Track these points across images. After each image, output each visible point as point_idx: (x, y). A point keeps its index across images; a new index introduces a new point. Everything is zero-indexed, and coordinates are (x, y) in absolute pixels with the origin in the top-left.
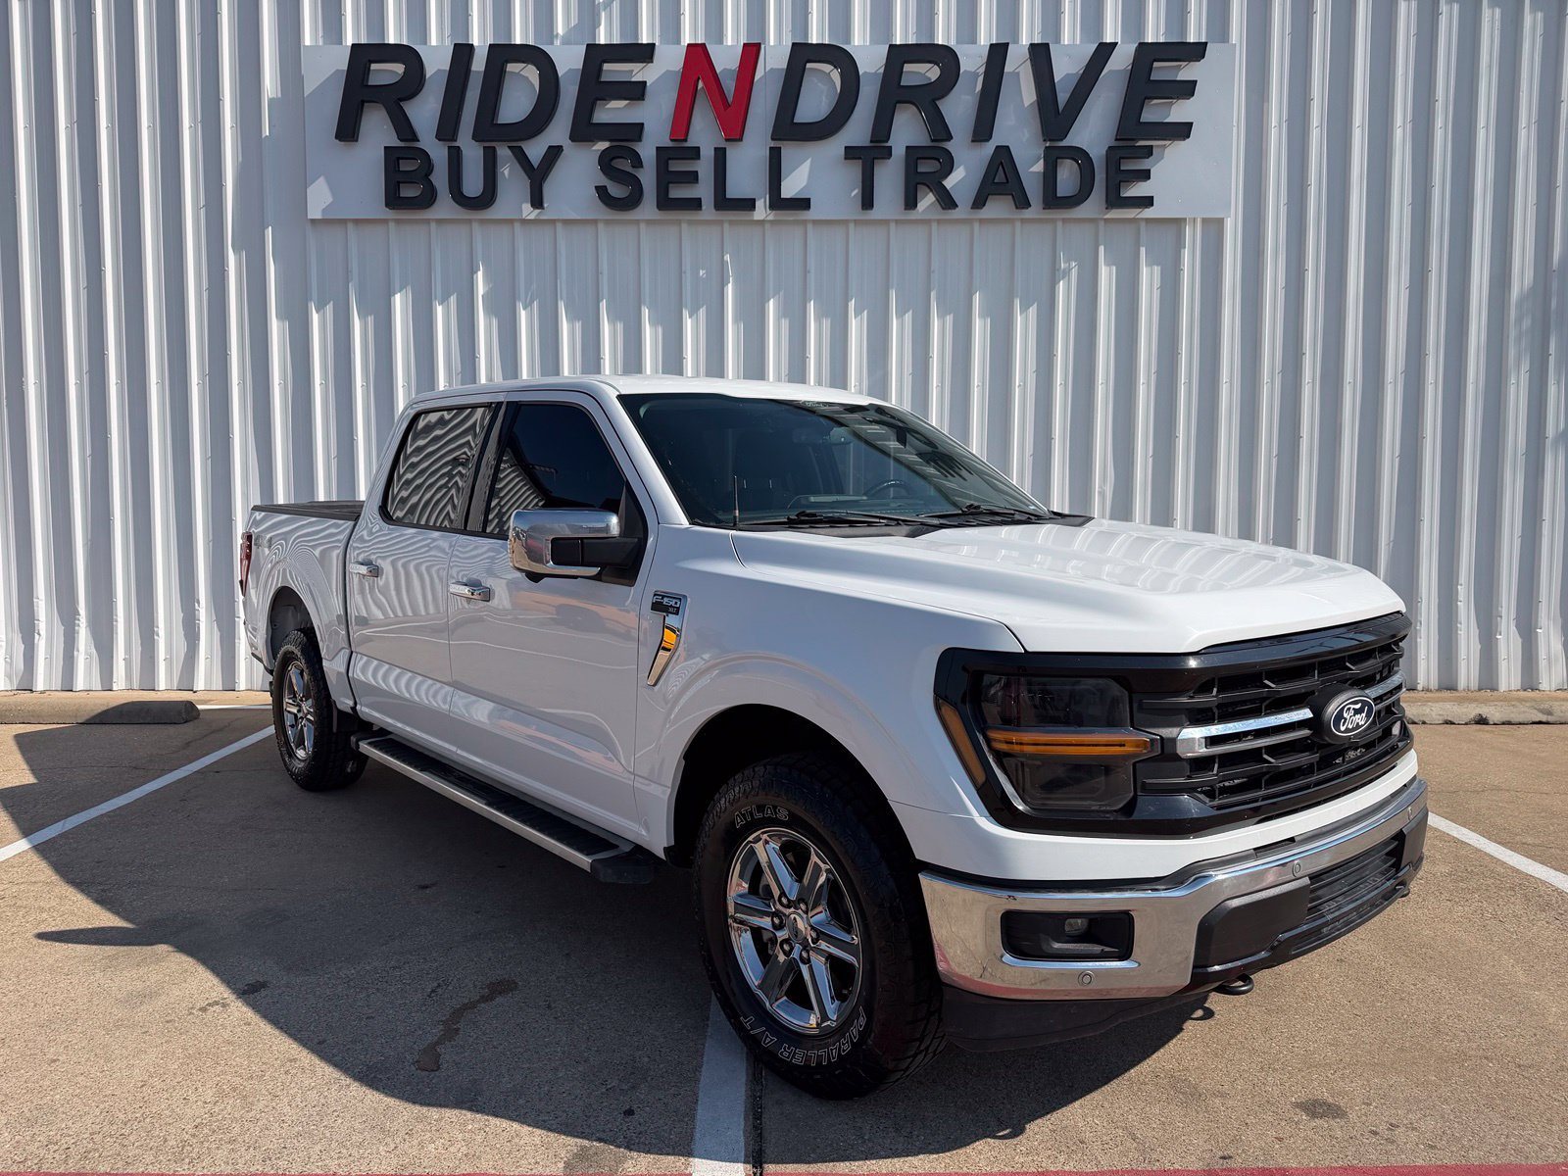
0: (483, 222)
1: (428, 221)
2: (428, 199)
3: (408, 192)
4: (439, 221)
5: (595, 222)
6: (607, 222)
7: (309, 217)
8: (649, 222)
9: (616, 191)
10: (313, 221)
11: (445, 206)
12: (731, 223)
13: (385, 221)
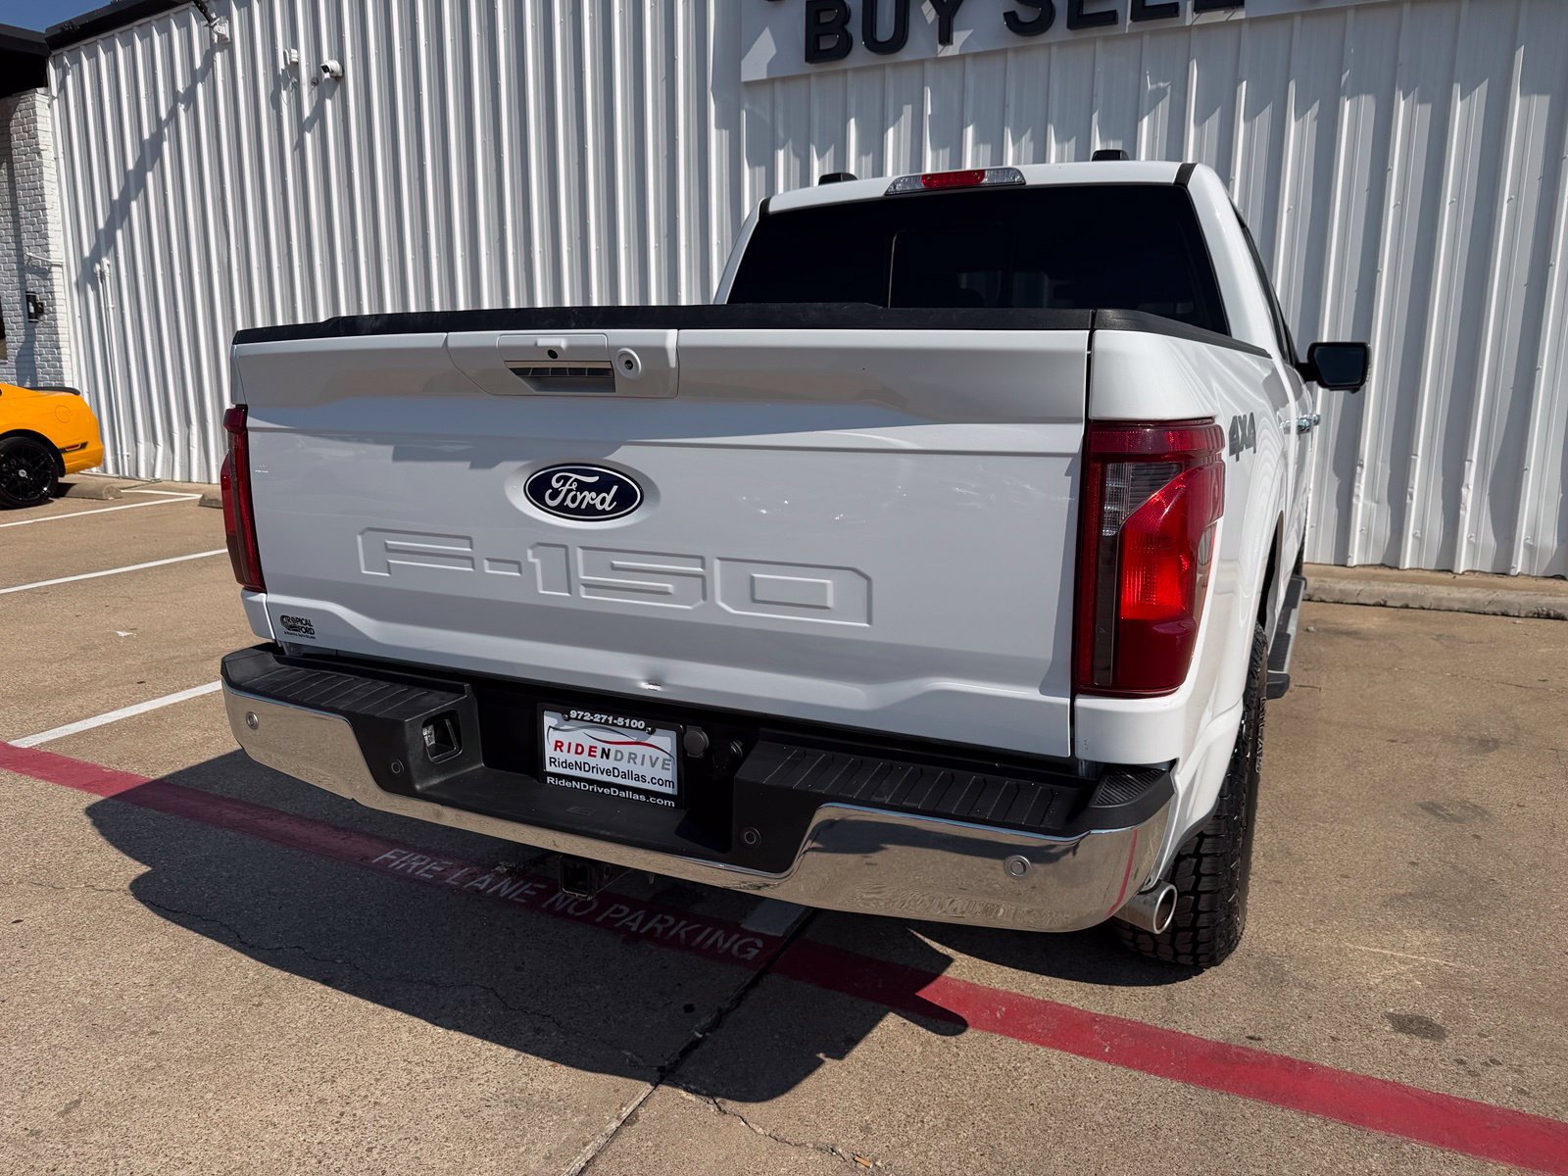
0: (896, 65)
1: (845, 71)
2: (843, 50)
3: (827, 44)
4: (857, 70)
5: (1005, 51)
6: (1017, 50)
7: (743, 80)
8: (1061, 44)
9: (1026, 15)
10: (748, 84)
11: (860, 55)
12: (1153, 33)
13: (808, 76)
